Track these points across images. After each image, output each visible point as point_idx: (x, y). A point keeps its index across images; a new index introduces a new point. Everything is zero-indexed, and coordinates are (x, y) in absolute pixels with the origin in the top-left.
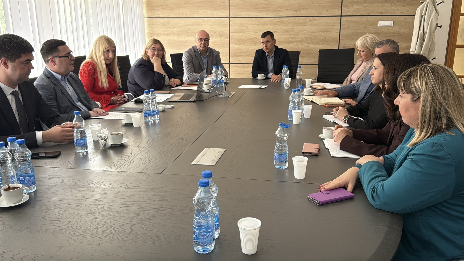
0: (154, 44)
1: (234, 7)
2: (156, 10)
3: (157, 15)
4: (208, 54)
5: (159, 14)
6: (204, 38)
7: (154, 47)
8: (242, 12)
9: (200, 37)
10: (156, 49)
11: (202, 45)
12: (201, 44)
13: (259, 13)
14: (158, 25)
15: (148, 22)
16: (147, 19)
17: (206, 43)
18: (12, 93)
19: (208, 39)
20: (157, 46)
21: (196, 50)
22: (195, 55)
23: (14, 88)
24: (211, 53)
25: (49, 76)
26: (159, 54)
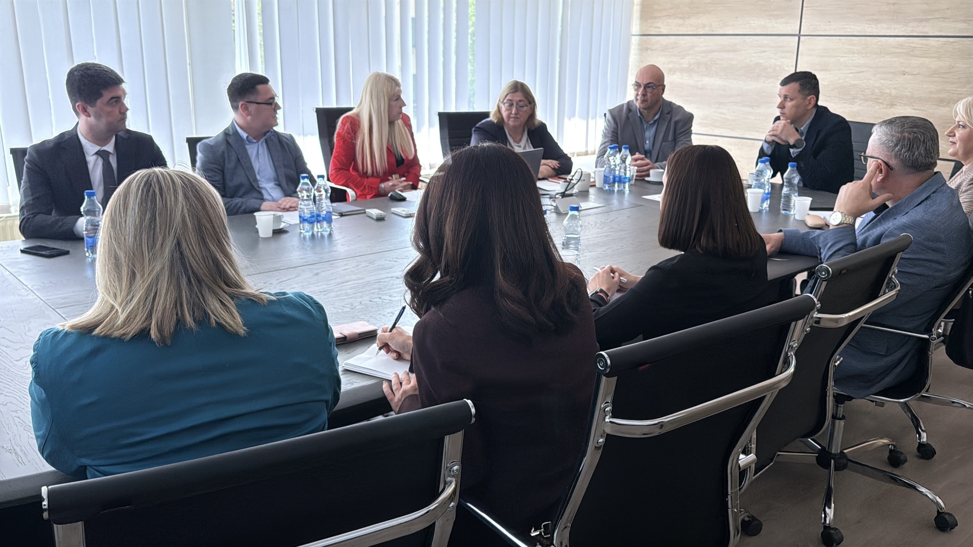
0: (511, 93)
1: (813, 9)
2: (655, 18)
3: (657, 30)
4: (657, 117)
5: (660, 28)
6: (645, 82)
7: (510, 98)
8: (829, 24)
9: (638, 81)
10: (515, 104)
11: (639, 98)
12: (637, 95)
13: (870, 24)
14: (656, 50)
15: (639, 45)
16: (638, 38)
17: (649, 94)
18: (97, 153)
19: (655, 85)
20: (518, 96)
21: (633, 108)
22: (628, 118)
23: (102, 146)
24: (669, 116)
25: (231, 132)
26: (520, 112)
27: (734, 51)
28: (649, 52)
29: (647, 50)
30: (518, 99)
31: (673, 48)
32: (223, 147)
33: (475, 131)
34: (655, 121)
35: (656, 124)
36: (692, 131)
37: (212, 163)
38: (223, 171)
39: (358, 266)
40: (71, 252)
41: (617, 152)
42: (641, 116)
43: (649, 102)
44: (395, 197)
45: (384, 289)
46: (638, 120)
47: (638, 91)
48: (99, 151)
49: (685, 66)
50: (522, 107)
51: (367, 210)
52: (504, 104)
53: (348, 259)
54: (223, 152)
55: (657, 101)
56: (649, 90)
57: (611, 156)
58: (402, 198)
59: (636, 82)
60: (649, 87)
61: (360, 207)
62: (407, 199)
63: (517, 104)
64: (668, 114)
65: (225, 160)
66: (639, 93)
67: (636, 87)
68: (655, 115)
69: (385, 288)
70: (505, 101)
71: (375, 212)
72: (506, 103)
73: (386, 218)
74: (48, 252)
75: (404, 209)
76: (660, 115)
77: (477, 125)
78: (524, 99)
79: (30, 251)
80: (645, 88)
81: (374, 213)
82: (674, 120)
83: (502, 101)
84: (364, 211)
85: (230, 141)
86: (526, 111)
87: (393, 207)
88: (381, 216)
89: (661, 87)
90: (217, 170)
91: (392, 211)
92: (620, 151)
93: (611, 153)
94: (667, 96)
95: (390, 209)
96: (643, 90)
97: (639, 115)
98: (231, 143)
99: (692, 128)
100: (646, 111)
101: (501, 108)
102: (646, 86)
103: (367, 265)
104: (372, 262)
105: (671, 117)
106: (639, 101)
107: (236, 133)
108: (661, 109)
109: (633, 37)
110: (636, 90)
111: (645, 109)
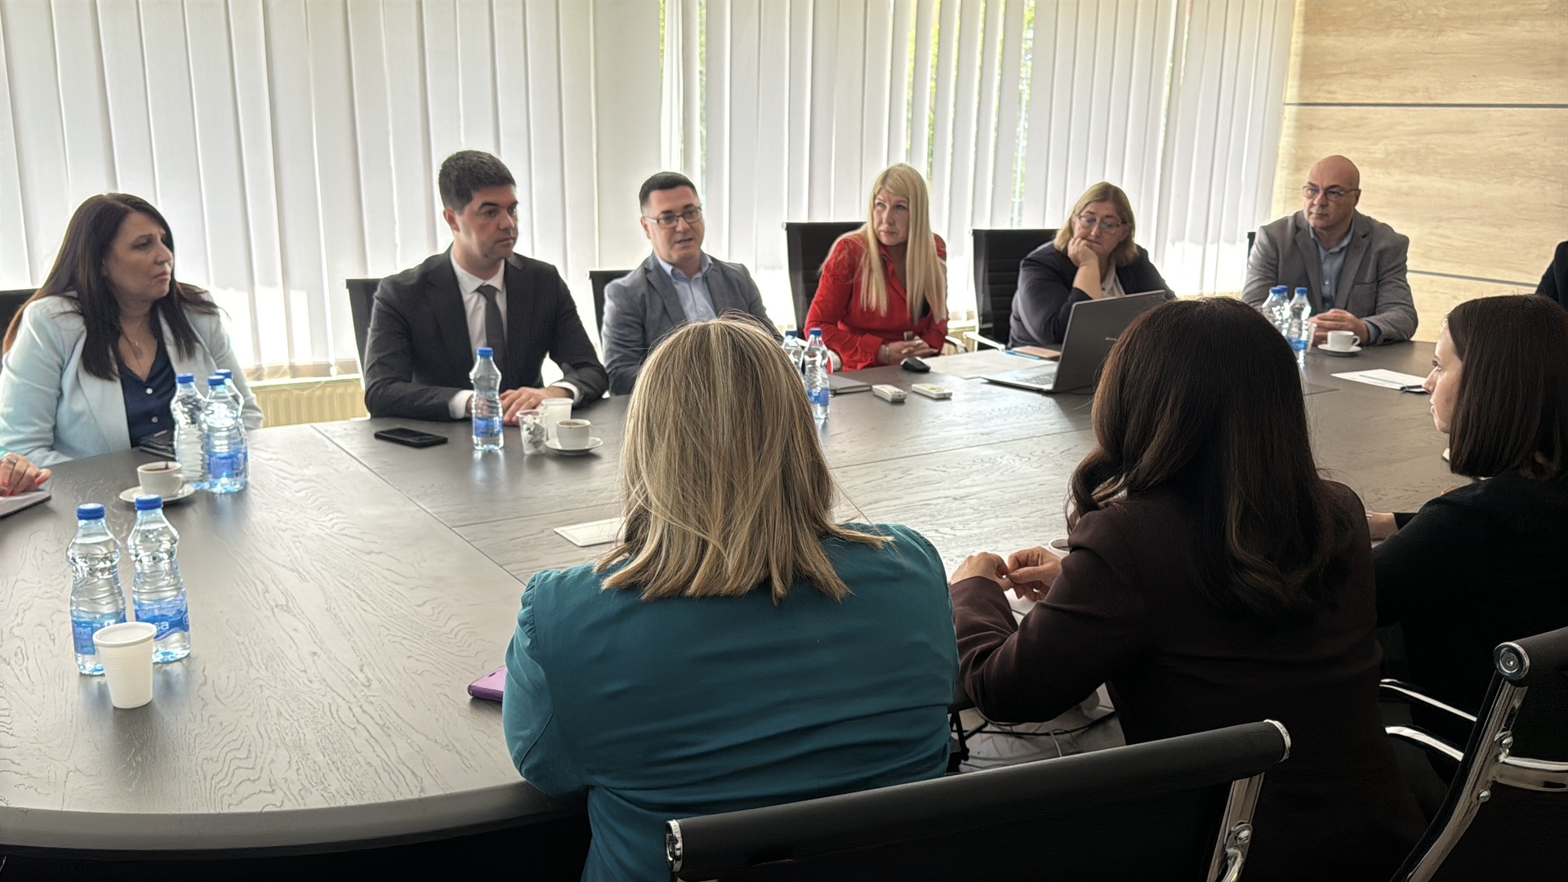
0: (1096, 201)
2: (1329, 76)
3: (1329, 96)
4: (1345, 243)
5: (1334, 93)
6: (1326, 184)
7: (1092, 210)
9: (1313, 182)
10: (1098, 221)
11: (1314, 210)
12: (1312, 205)
14: (1327, 128)
15: (1297, 120)
16: (1294, 108)
17: (1331, 204)
18: (479, 290)
19: (1343, 189)
20: (1107, 208)
21: (1304, 226)
22: (1294, 242)
23: (486, 278)
24: (1366, 241)
25: (651, 267)
26: (1104, 235)
27: (1469, 132)
28: (1315, 132)
29: (1311, 129)
30: (1106, 212)
31: (1358, 126)
32: (643, 289)
33: (1024, 265)
34: (1342, 249)
35: (1344, 253)
36: (1406, 266)
37: (629, 314)
38: (643, 326)
39: (886, 477)
40: (449, 440)
41: (1284, 298)
42: (1316, 239)
43: (1331, 217)
44: (912, 366)
45: (940, 517)
46: (1312, 244)
47: (1314, 199)
48: (481, 287)
49: (1380, 156)
50: (1110, 226)
51: (875, 387)
52: (1080, 218)
53: (868, 465)
54: (643, 296)
55: (1346, 216)
56: (1332, 197)
57: (1275, 306)
58: (922, 367)
59: (1310, 183)
60: (1333, 193)
61: (862, 381)
62: (931, 370)
63: (1102, 221)
64: (1364, 236)
65: (646, 309)
66: (1315, 202)
67: (1309, 192)
68: (1341, 239)
69: (940, 515)
70: (1082, 214)
71: (888, 390)
72: (1084, 216)
73: (906, 401)
74: (417, 439)
75: (934, 386)
76: (1352, 239)
77: (1029, 256)
78: (1116, 215)
79: (390, 436)
80: (1325, 194)
81: (888, 392)
82: (1376, 249)
83: (1077, 212)
84: (869, 388)
85: (650, 279)
86: (1114, 234)
87: (914, 383)
88: (900, 396)
89: (1353, 193)
90: (635, 325)
91: (913, 389)
92: (1291, 297)
93: (1274, 299)
94: (1361, 208)
95: (910, 385)
96: (1322, 197)
97: (1312, 235)
98: (653, 283)
99: (1408, 263)
100: (1324, 232)
101: (1075, 223)
102: (1328, 191)
103: (900, 475)
104: (909, 470)
105: (1370, 244)
106: (1313, 216)
107: (658, 268)
108: (1352, 230)
109: (1287, 107)
110: (1309, 197)
111: (1322, 228)
